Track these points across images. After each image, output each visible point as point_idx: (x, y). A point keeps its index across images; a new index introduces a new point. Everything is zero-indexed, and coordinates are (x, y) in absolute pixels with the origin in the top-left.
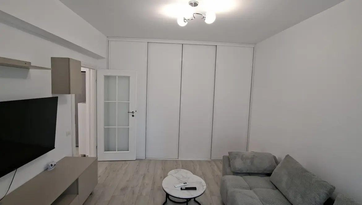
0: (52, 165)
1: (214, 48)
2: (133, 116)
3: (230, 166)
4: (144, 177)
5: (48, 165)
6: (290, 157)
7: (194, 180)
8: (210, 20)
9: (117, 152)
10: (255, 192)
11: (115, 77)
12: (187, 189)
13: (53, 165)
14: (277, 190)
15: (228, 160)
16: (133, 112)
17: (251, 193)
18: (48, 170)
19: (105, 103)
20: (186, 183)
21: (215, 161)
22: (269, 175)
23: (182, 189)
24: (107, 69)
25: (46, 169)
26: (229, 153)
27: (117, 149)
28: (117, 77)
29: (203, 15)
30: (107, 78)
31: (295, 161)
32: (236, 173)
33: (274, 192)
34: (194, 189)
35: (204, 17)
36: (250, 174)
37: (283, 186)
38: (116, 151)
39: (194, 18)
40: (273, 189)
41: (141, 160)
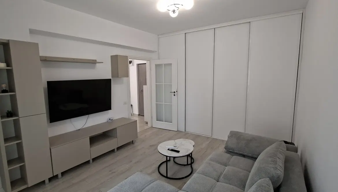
2: (174, 95)
12: (172, 150)
13: (111, 119)
16: (174, 92)
18: (108, 122)
23: (168, 149)
27: (164, 121)
28: (163, 65)
34: (178, 152)
41: (181, 132)
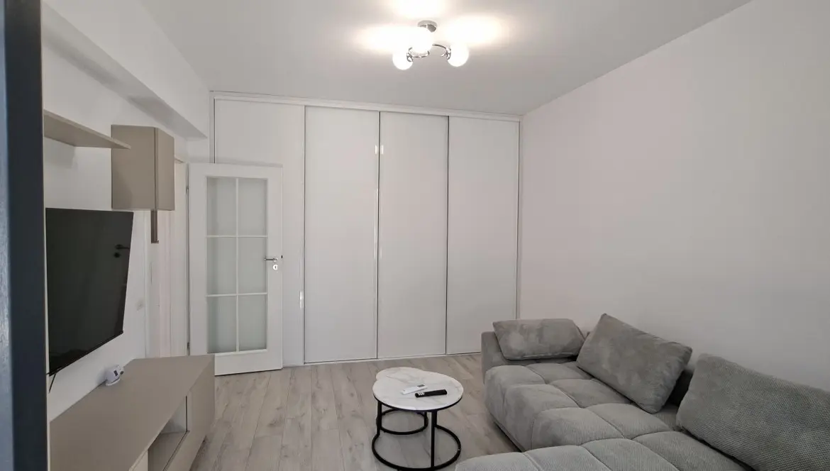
0: (116, 372)
1: (444, 121)
3: (499, 349)
4: (314, 396)
5: (106, 373)
6: (610, 317)
7: (435, 380)
8: (458, 59)
9: (238, 353)
10: (556, 386)
11: (231, 180)
12: (428, 394)
13: (119, 373)
14: (593, 379)
15: (494, 338)
16: (275, 258)
17: (548, 387)
18: (108, 385)
19: (208, 239)
20: (423, 386)
21: (455, 356)
22: (573, 358)
23: (417, 395)
24: (210, 162)
25: (103, 384)
26: (495, 325)
27: (238, 347)
28: (237, 180)
29: (447, 49)
30: (212, 182)
31: (619, 321)
32: (512, 361)
33: (590, 383)
34: (443, 392)
35: (447, 54)
36: (538, 360)
37: (604, 368)
38: (235, 350)
39: (427, 55)
40: (586, 378)
41: (294, 368)
